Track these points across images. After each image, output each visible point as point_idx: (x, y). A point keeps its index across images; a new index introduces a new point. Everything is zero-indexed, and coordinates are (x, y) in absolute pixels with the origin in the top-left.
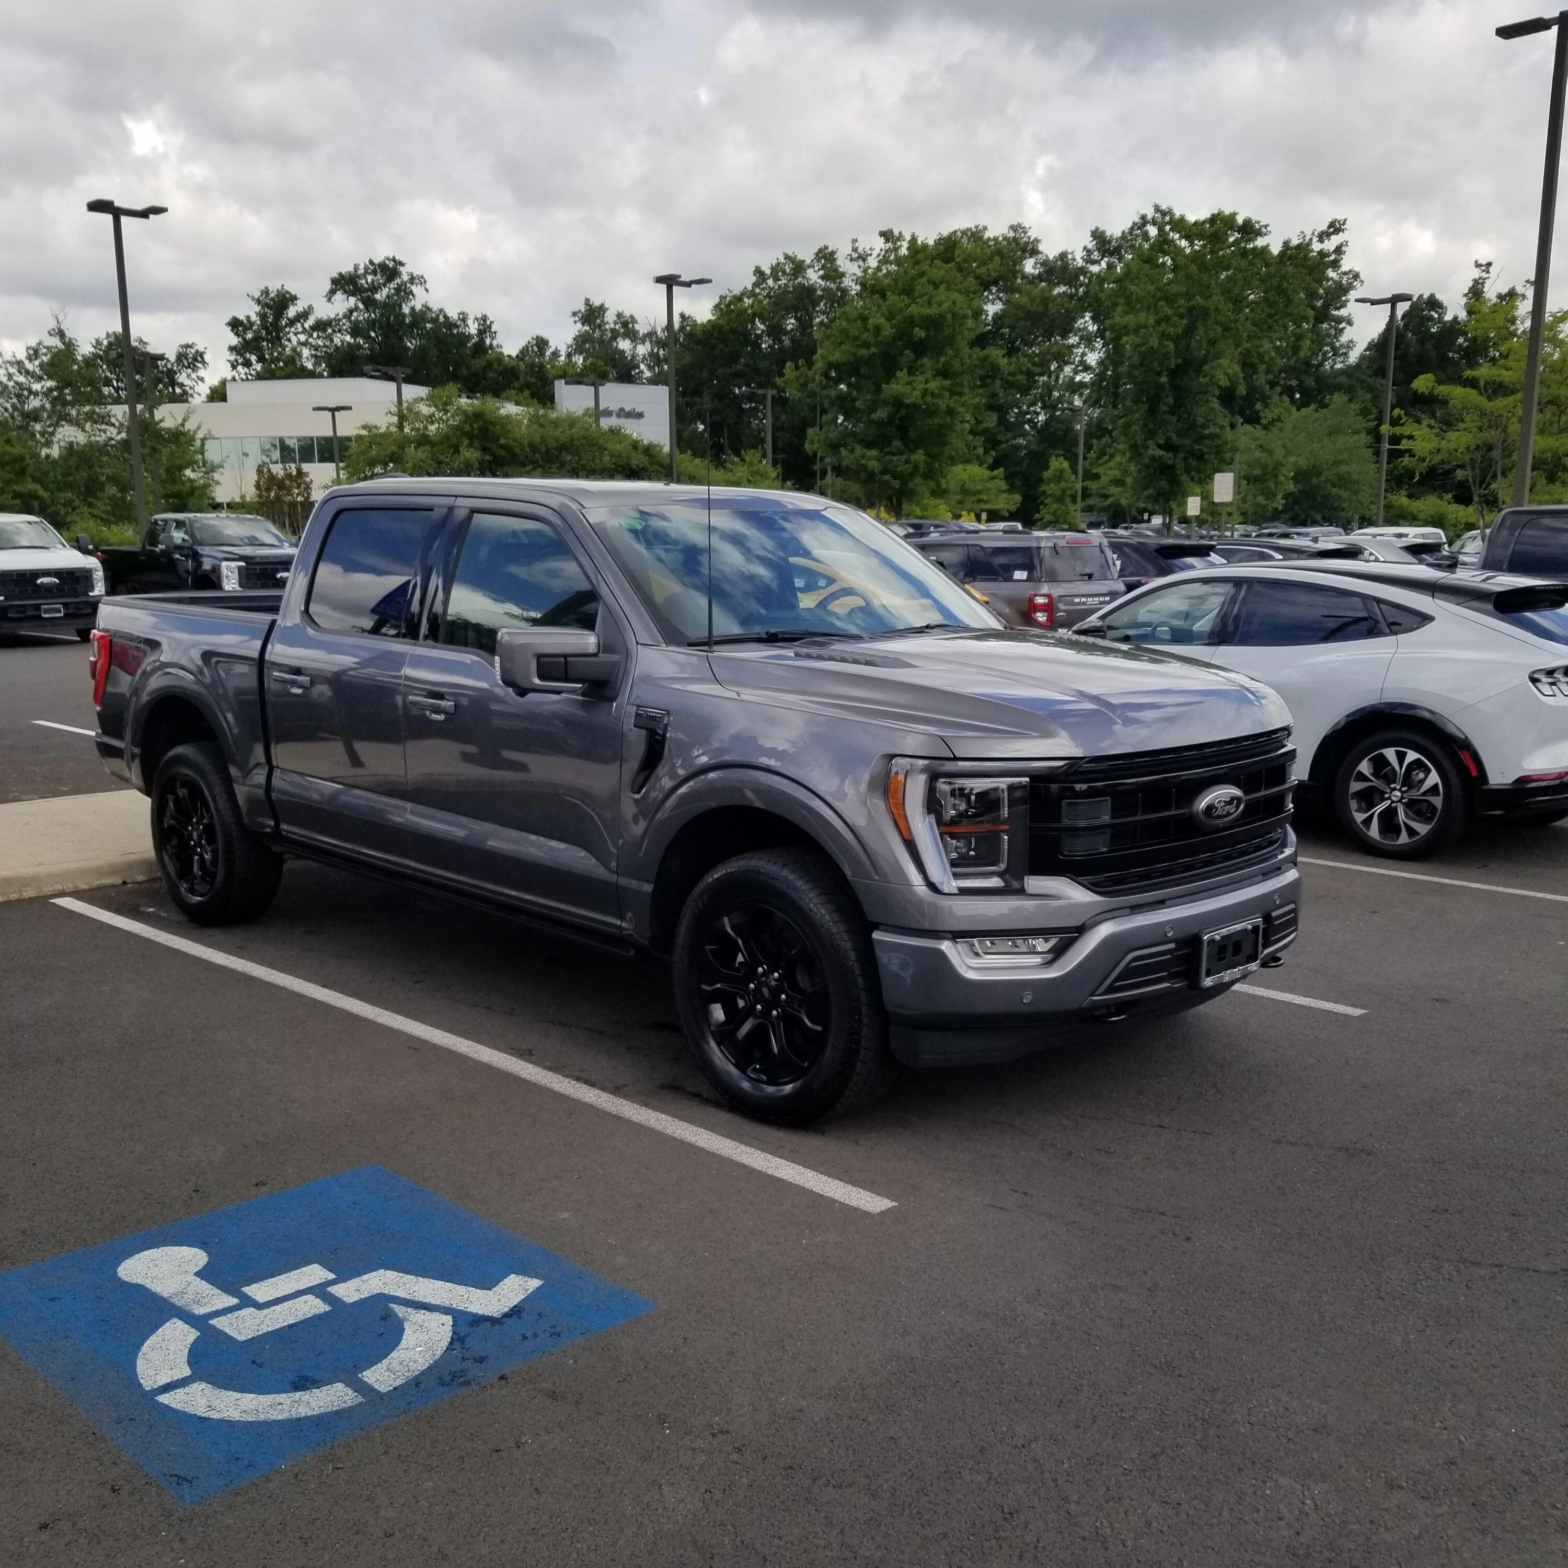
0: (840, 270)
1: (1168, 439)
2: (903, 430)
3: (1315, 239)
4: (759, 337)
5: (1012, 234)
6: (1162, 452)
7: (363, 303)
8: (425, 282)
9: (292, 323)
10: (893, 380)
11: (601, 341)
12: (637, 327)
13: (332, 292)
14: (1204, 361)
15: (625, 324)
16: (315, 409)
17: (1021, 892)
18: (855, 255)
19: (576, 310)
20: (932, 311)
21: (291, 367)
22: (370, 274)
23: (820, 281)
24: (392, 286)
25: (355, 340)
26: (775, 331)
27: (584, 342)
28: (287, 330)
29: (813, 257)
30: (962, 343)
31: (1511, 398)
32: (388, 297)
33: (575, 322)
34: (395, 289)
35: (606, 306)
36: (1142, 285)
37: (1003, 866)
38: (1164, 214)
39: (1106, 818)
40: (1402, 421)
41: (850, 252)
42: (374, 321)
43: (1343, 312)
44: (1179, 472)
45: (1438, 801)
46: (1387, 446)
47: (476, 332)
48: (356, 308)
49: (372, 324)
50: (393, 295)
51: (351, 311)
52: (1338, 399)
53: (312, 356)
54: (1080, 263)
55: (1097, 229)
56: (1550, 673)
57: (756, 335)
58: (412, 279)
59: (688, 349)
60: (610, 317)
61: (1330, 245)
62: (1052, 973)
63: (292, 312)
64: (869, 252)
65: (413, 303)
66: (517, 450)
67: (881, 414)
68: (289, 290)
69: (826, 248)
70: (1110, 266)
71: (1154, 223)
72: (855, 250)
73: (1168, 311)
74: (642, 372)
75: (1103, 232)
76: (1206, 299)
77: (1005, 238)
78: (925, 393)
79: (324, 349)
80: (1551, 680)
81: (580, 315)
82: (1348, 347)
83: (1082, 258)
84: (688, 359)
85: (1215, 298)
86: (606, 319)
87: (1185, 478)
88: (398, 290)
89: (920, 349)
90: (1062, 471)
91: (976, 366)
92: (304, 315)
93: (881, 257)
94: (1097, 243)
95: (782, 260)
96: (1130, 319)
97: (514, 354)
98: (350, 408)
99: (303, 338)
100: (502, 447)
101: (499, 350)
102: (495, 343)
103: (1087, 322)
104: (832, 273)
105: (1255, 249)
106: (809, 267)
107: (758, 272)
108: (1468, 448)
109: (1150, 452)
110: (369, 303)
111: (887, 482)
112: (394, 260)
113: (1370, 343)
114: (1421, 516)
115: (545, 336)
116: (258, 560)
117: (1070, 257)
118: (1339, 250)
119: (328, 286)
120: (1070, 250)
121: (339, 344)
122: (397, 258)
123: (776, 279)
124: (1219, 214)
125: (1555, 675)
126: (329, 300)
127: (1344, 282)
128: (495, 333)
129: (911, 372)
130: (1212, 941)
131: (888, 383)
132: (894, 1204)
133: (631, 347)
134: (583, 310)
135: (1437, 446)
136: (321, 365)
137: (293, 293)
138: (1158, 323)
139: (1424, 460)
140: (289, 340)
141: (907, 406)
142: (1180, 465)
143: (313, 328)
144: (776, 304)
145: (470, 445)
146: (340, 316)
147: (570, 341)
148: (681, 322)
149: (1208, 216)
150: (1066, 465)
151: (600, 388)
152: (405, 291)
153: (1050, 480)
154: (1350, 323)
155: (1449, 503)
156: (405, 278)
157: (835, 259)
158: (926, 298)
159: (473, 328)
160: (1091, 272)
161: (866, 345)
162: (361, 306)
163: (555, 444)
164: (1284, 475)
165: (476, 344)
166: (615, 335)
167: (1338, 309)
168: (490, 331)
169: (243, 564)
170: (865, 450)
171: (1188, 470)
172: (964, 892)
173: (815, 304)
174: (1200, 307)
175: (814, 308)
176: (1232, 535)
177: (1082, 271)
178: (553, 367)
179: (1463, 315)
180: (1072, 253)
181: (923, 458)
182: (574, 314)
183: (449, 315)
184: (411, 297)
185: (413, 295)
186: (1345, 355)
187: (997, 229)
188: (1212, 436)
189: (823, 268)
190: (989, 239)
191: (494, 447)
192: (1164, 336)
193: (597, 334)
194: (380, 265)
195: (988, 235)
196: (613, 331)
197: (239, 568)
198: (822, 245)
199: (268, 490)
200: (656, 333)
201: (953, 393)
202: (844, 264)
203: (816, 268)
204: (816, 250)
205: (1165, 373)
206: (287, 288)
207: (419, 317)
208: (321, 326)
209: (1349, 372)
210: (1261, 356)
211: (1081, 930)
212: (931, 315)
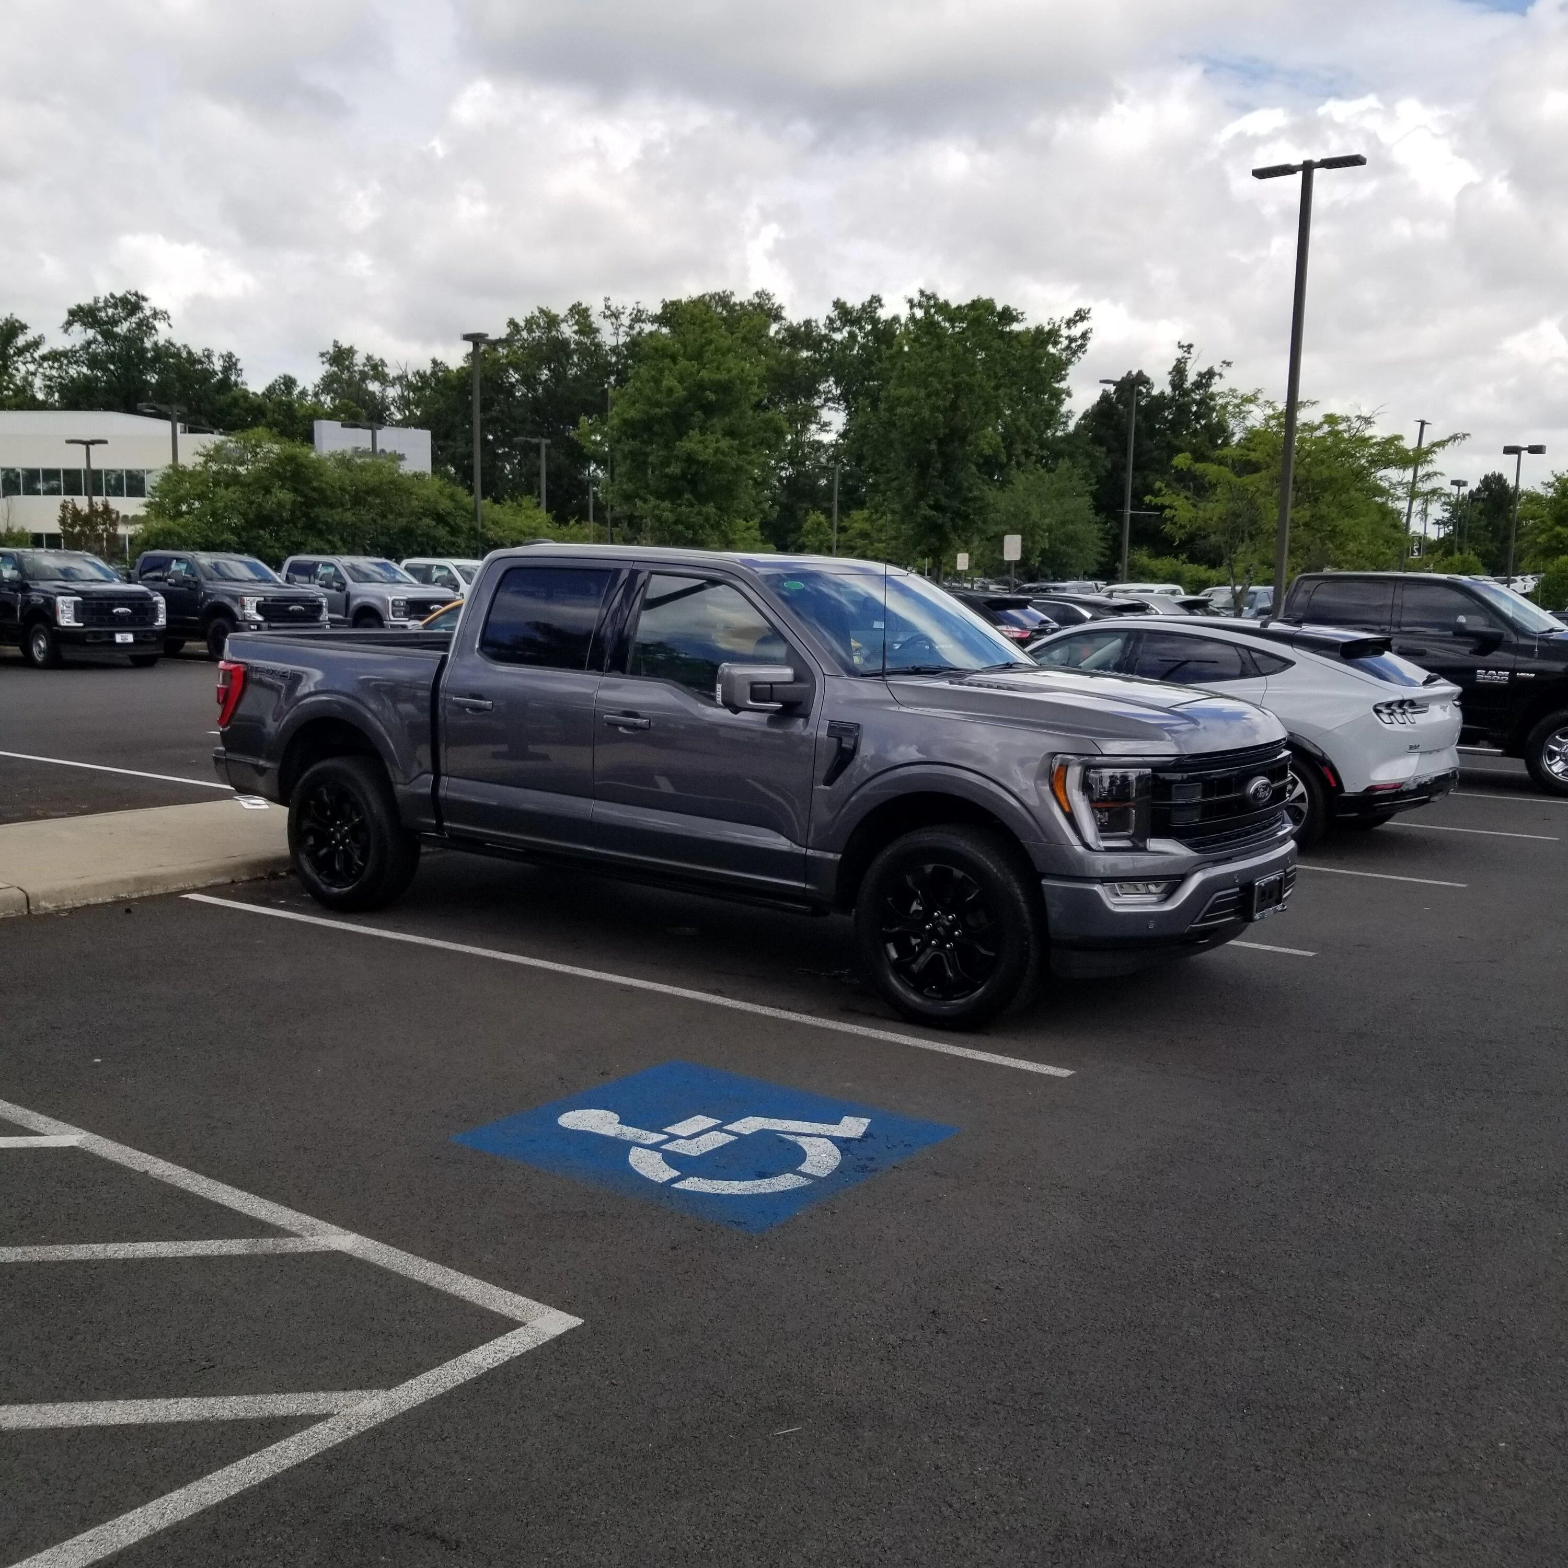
0: (594, 326)
1: (937, 501)
2: (693, 483)
3: (1063, 326)
4: (512, 385)
5: (756, 301)
6: (934, 512)
7: (102, 336)
8: (169, 317)
9: (20, 352)
10: (685, 438)
11: (350, 382)
12: (386, 370)
13: (69, 324)
14: (969, 431)
15: (375, 367)
16: (68, 442)
17: (1144, 850)
18: (608, 313)
19: (325, 351)
20: (723, 376)
21: (21, 397)
22: (110, 307)
23: (573, 335)
24: (133, 320)
25: (92, 372)
26: (529, 381)
27: (332, 382)
28: (15, 359)
29: (567, 312)
30: (746, 406)
31: (1256, 476)
32: (129, 331)
33: (323, 363)
34: (136, 323)
35: (356, 348)
36: (913, 362)
37: (1131, 832)
38: (929, 298)
39: (1198, 798)
40: (1163, 492)
41: (603, 309)
42: (113, 353)
43: (1063, 385)
44: (948, 530)
45: (1304, 807)
46: (1130, 512)
47: (220, 369)
48: (95, 341)
49: (111, 357)
50: (135, 329)
51: (89, 343)
52: (1064, 464)
53: (46, 386)
54: (824, 331)
55: (838, 300)
56: (1389, 705)
57: (510, 383)
58: (155, 315)
59: (442, 394)
60: (359, 360)
61: (1077, 331)
62: (1168, 907)
63: (21, 341)
64: (622, 310)
65: (155, 338)
66: (329, 493)
67: (674, 469)
68: (19, 319)
69: (580, 304)
70: (852, 336)
71: (920, 305)
72: (608, 308)
73: (936, 385)
74: (392, 414)
75: (844, 303)
76: (970, 375)
77: (751, 304)
78: (717, 451)
79: (59, 380)
80: (1389, 711)
81: (328, 356)
82: (1068, 416)
83: (825, 325)
84: (441, 404)
85: (978, 376)
86: (355, 361)
87: (952, 536)
88: (140, 324)
89: (709, 409)
90: (819, 524)
91: (760, 428)
92: (36, 344)
93: (633, 316)
94: (839, 313)
95: (537, 314)
96: (904, 392)
97: (259, 392)
98: (105, 442)
99: (32, 367)
100: (314, 489)
101: (243, 387)
102: (239, 380)
103: (830, 386)
104: (586, 327)
105: (1011, 332)
106: (563, 321)
107: (512, 323)
108: (1220, 518)
109: (923, 512)
110: (109, 336)
111: (680, 532)
112: (136, 294)
113: (1084, 413)
114: (1161, 574)
115: (293, 374)
116: (94, 595)
117: (814, 324)
118: (1084, 336)
119: (65, 317)
120: (813, 319)
121: (75, 375)
122: (140, 293)
123: (530, 331)
124: (978, 300)
125: (1393, 708)
126: (66, 331)
127: (1063, 358)
128: (241, 370)
129: (703, 430)
130: (1259, 886)
131: (680, 441)
132: (1072, 1072)
133: (380, 389)
134: (331, 351)
135: (1195, 515)
136: (53, 396)
137: (23, 322)
138: (929, 396)
139: (1185, 527)
140: (17, 370)
141: (698, 462)
142: (949, 524)
143: (44, 358)
144: (531, 355)
145: (282, 487)
146: (77, 348)
147: (317, 380)
148: (433, 368)
149: (969, 302)
150: (822, 518)
151: (378, 432)
152: (147, 326)
153: (809, 533)
154: (1069, 394)
155: (1184, 563)
156: (148, 312)
157: (589, 316)
158: (715, 364)
159: (218, 365)
160: (833, 340)
161: (658, 404)
162: (99, 338)
163: (364, 488)
164: (1039, 535)
165: (220, 381)
166: (364, 376)
167: (1059, 382)
168: (236, 369)
169: (79, 599)
170: (658, 502)
171: (955, 528)
172: (1109, 850)
173: (569, 355)
174: (967, 384)
175: (567, 360)
176: (972, 587)
177: (826, 338)
178: (302, 405)
179: (1168, 391)
180: (816, 321)
181: (714, 510)
182: (322, 355)
183: (193, 351)
184: (153, 332)
185: (156, 330)
186: (1065, 423)
187: (743, 295)
188: (975, 499)
189: (577, 323)
190: (735, 304)
191: (307, 491)
192: (935, 409)
193: (345, 376)
194: (121, 299)
195: (736, 299)
196: (362, 373)
197: (76, 603)
198: (575, 302)
199: (72, 526)
200: (407, 377)
201: (740, 453)
202: (596, 320)
203: (570, 323)
204: (570, 306)
205: (935, 441)
206: (16, 317)
207: (164, 353)
208: (54, 356)
209: (1068, 438)
210: (1018, 430)
211: (1183, 878)
212: (720, 381)
